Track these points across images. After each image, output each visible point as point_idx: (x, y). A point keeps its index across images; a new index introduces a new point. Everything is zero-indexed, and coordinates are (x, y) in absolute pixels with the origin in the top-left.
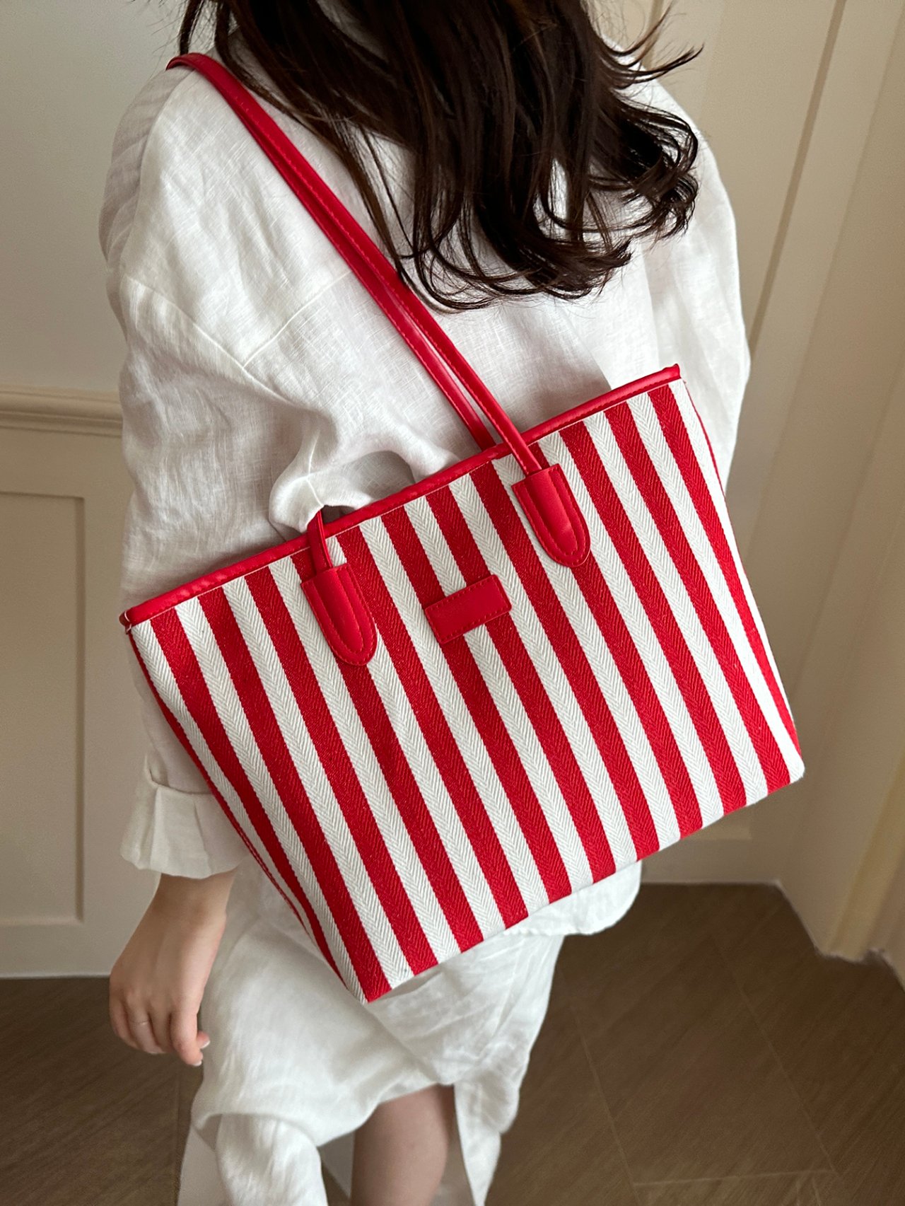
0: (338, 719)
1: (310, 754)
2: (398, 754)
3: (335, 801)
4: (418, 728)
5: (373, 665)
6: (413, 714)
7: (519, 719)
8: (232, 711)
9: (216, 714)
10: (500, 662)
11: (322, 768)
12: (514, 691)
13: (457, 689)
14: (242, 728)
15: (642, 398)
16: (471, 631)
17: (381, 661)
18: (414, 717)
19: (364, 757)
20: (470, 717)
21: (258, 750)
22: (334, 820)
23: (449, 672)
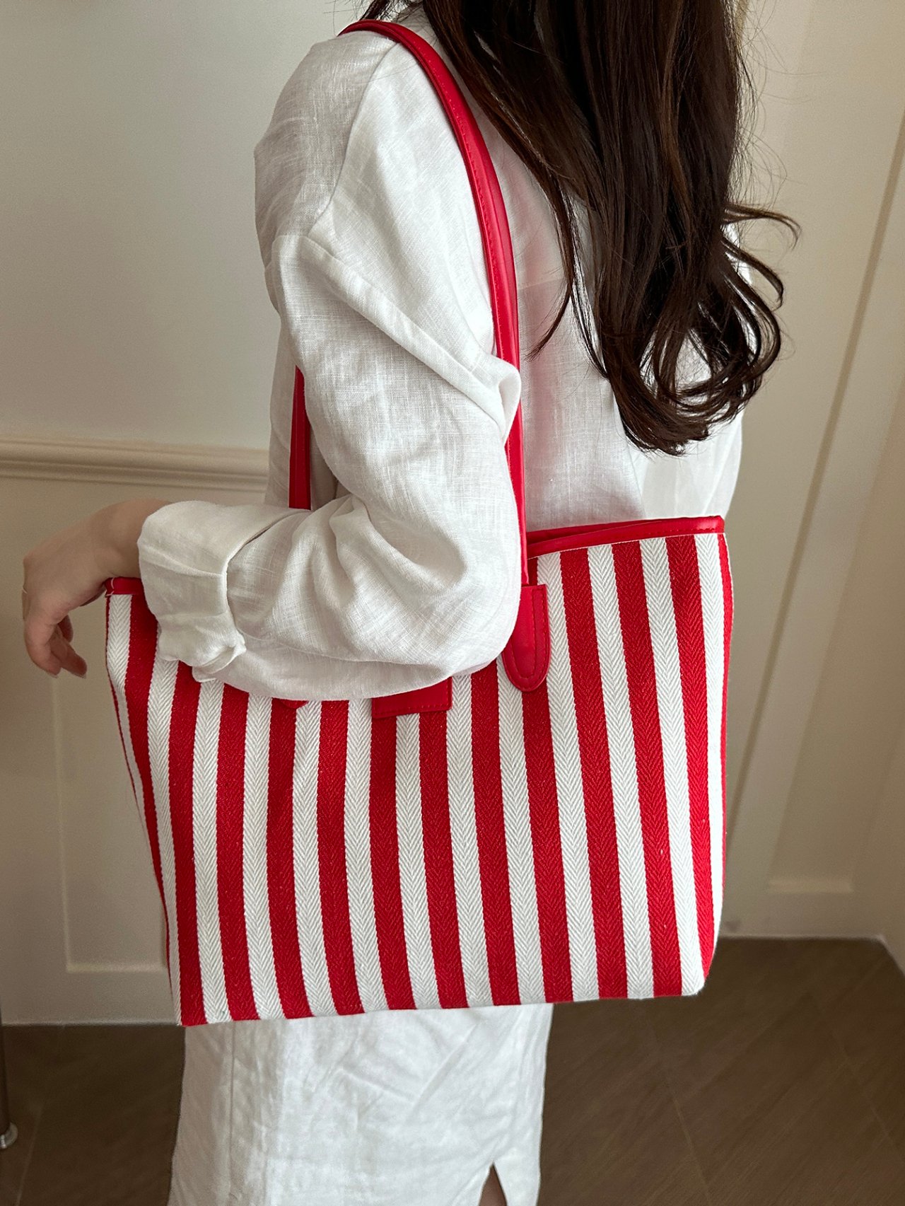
0: (250, 750)
1: (211, 771)
2: (287, 805)
3: (214, 826)
4: (316, 788)
5: (302, 711)
6: (317, 772)
7: (413, 818)
8: (162, 704)
9: (147, 701)
10: (418, 754)
11: (215, 789)
12: (419, 788)
13: (369, 766)
14: (162, 723)
15: (657, 542)
16: (405, 716)
17: (311, 711)
18: (316, 775)
19: (258, 794)
20: (368, 797)
21: (167, 748)
22: (207, 843)
23: (369, 747)
